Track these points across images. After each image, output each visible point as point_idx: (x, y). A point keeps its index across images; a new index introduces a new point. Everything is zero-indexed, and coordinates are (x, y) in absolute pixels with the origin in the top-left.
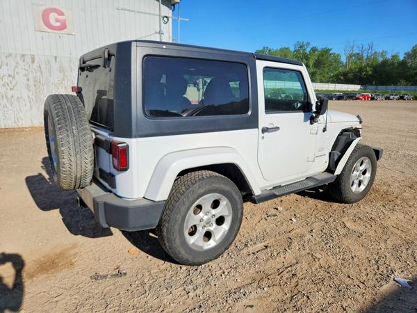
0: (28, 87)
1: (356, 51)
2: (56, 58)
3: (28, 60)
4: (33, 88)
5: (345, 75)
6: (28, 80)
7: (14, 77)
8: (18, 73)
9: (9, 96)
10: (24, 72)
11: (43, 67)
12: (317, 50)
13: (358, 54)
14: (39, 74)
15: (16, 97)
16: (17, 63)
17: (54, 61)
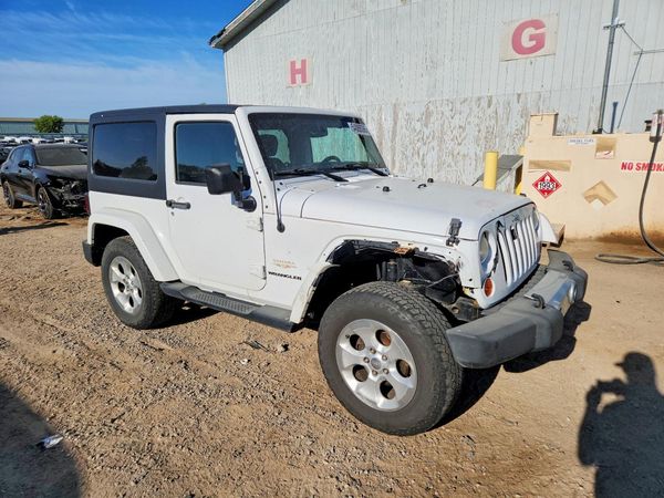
0: (477, 140)
2: (519, 95)
3: (484, 103)
4: (482, 142)
6: (479, 131)
7: (464, 129)
8: (469, 123)
9: (455, 153)
10: (477, 121)
11: (500, 111)
14: (493, 122)
15: (461, 153)
16: (471, 109)
17: (516, 100)
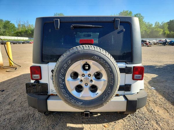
1: (22, 23)
5: (20, 33)
12: (3, 21)
13: (23, 25)
